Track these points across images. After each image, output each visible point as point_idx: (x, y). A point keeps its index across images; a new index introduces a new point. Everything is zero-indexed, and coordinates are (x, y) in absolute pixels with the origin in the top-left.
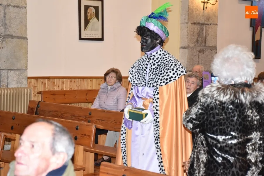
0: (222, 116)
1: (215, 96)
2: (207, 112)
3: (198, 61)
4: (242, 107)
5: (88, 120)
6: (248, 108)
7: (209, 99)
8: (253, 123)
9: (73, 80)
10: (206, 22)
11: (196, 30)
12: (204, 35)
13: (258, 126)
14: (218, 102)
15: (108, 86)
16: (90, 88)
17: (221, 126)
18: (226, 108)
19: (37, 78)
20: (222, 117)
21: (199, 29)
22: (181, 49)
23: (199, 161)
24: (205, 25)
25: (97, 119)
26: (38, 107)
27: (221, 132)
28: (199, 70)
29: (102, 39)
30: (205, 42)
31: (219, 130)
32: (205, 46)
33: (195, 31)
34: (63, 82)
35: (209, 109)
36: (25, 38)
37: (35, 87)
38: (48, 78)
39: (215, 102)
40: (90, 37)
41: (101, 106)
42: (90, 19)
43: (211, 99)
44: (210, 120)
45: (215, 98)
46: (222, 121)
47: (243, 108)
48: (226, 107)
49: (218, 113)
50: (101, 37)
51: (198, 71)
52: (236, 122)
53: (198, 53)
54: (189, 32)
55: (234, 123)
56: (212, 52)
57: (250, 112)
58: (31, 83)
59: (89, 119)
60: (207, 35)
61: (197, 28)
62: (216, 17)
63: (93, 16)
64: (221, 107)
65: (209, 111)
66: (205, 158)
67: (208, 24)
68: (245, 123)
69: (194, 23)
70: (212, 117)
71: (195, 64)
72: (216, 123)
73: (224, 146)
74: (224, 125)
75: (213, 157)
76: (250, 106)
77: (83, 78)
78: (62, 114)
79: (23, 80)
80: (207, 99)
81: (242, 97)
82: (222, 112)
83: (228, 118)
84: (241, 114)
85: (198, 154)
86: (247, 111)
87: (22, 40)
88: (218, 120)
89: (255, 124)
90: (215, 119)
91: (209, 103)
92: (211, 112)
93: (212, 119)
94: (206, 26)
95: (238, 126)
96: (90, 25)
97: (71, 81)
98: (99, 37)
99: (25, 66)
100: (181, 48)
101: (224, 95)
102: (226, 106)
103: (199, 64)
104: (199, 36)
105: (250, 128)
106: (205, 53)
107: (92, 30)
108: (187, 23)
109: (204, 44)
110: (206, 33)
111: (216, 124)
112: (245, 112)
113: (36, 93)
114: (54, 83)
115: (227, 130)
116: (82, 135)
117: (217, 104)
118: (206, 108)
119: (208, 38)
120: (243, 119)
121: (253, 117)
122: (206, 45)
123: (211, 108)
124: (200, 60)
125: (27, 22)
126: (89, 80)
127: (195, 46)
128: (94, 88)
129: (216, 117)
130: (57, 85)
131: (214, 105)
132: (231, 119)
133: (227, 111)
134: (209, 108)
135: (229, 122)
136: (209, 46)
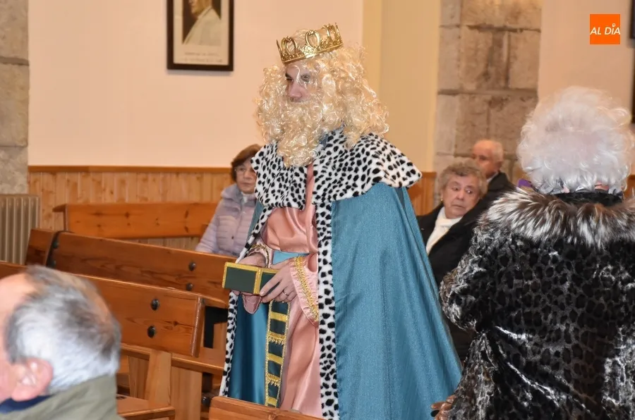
0: (531, 278)
1: (514, 226)
2: (491, 268)
3: (488, 129)
4: (584, 257)
5: (186, 283)
6: (602, 259)
7: (498, 235)
8: (616, 300)
9: (150, 177)
10: (508, 25)
11: (481, 46)
12: (505, 59)
13: (630, 309)
14: (519, 243)
15: (242, 193)
16: (195, 198)
17: (529, 305)
18: (540, 258)
19: (53, 171)
20: (530, 283)
21: (490, 42)
22: (441, 96)
23: (473, 402)
24: (506, 34)
25: (209, 282)
26: (53, 246)
27: (528, 322)
28: (489, 152)
29: (229, 68)
30: (507, 79)
31: (522, 318)
32: (506, 88)
33: (479, 47)
34: (123, 182)
35: (498, 262)
36: (23, 63)
37: (47, 193)
38: (84, 170)
39: (514, 242)
40: (198, 60)
41: (221, 246)
42: (198, 13)
43: (502, 234)
44: (501, 292)
45: (514, 230)
46: (530, 292)
47: (589, 258)
48: (541, 255)
49: (520, 272)
50: (225, 62)
51: (486, 155)
52: (569, 297)
53: (486, 107)
54: (462, 50)
55: (561, 299)
56: (524, 104)
57: (608, 270)
58: (38, 184)
59: (190, 280)
60: (512, 60)
61: (485, 39)
62: (537, 9)
63: (207, 6)
64: (528, 256)
65: (499, 267)
66: (489, 394)
67: (514, 31)
68: (593, 298)
69: (478, 27)
70: (506, 283)
71: (480, 138)
72: (514, 299)
73: (536, 363)
74: (536, 305)
75: (509, 390)
76: (609, 254)
77: (178, 171)
78: (118, 268)
79: (17, 174)
80: (492, 235)
81: (584, 229)
82: (532, 270)
83: (546, 286)
84: (582, 274)
85: (473, 382)
86: (601, 268)
87: (16, 69)
88: (520, 291)
89: (622, 304)
90: (513, 289)
91: (497, 246)
92: (503, 269)
93: (505, 288)
94: (509, 36)
95: (572, 307)
96: (196, 30)
97: (145, 180)
98: (221, 61)
99: (22, 136)
100: (442, 92)
101: (536, 223)
102: (541, 252)
103: (488, 137)
104: (490, 61)
105: (610, 312)
106: (505, 109)
107: (201, 43)
108: (458, 26)
109: (502, 84)
110: (509, 53)
111: (516, 302)
112: (594, 270)
113: (51, 211)
114: (100, 183)
115: (546, 318)
116: (167, 325)
117: (517, 247)
118: (489, 257)
119: (516, 67)
120: (588, 289)
121: (617, 282)
122: (510, 86)
123: (501, 258)
124: (492, 127)
125: (27, 17)
126: (193, 178)
127: (479, 87)
128: (206, 199)
129: (515, 281)
130: (108, 190)
131: (512, 250)
132: (553, 286)
133: (543, 266)
134: (496, 258)
135: (549, 296)
136: (518, 90)
